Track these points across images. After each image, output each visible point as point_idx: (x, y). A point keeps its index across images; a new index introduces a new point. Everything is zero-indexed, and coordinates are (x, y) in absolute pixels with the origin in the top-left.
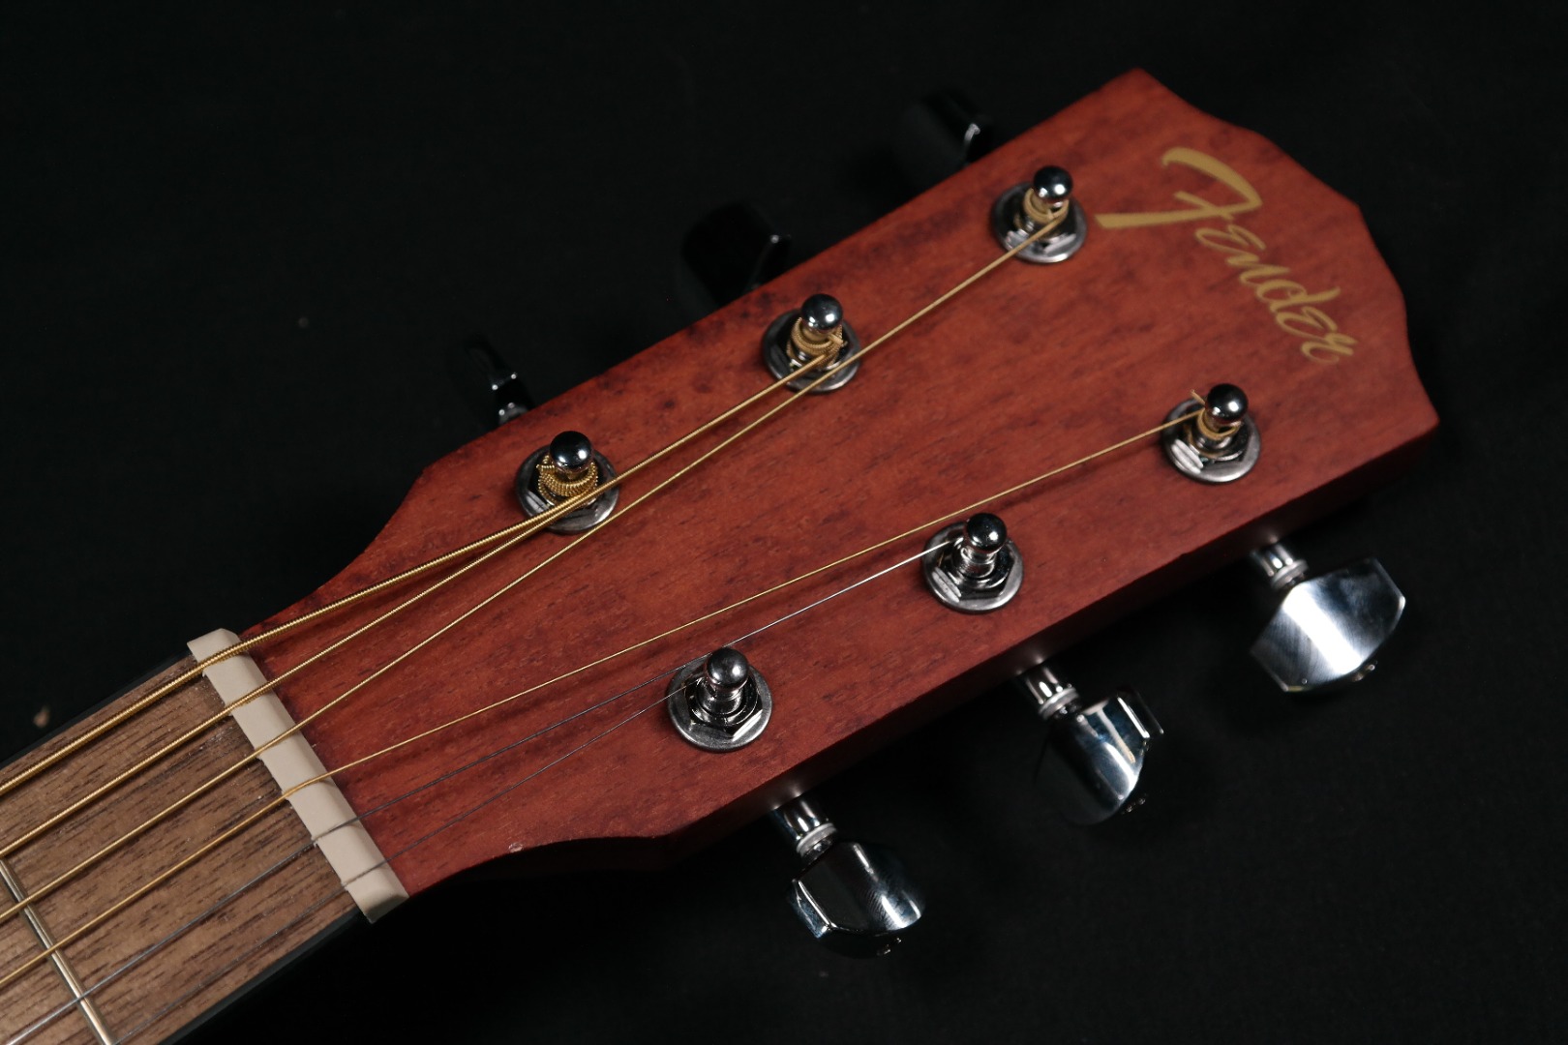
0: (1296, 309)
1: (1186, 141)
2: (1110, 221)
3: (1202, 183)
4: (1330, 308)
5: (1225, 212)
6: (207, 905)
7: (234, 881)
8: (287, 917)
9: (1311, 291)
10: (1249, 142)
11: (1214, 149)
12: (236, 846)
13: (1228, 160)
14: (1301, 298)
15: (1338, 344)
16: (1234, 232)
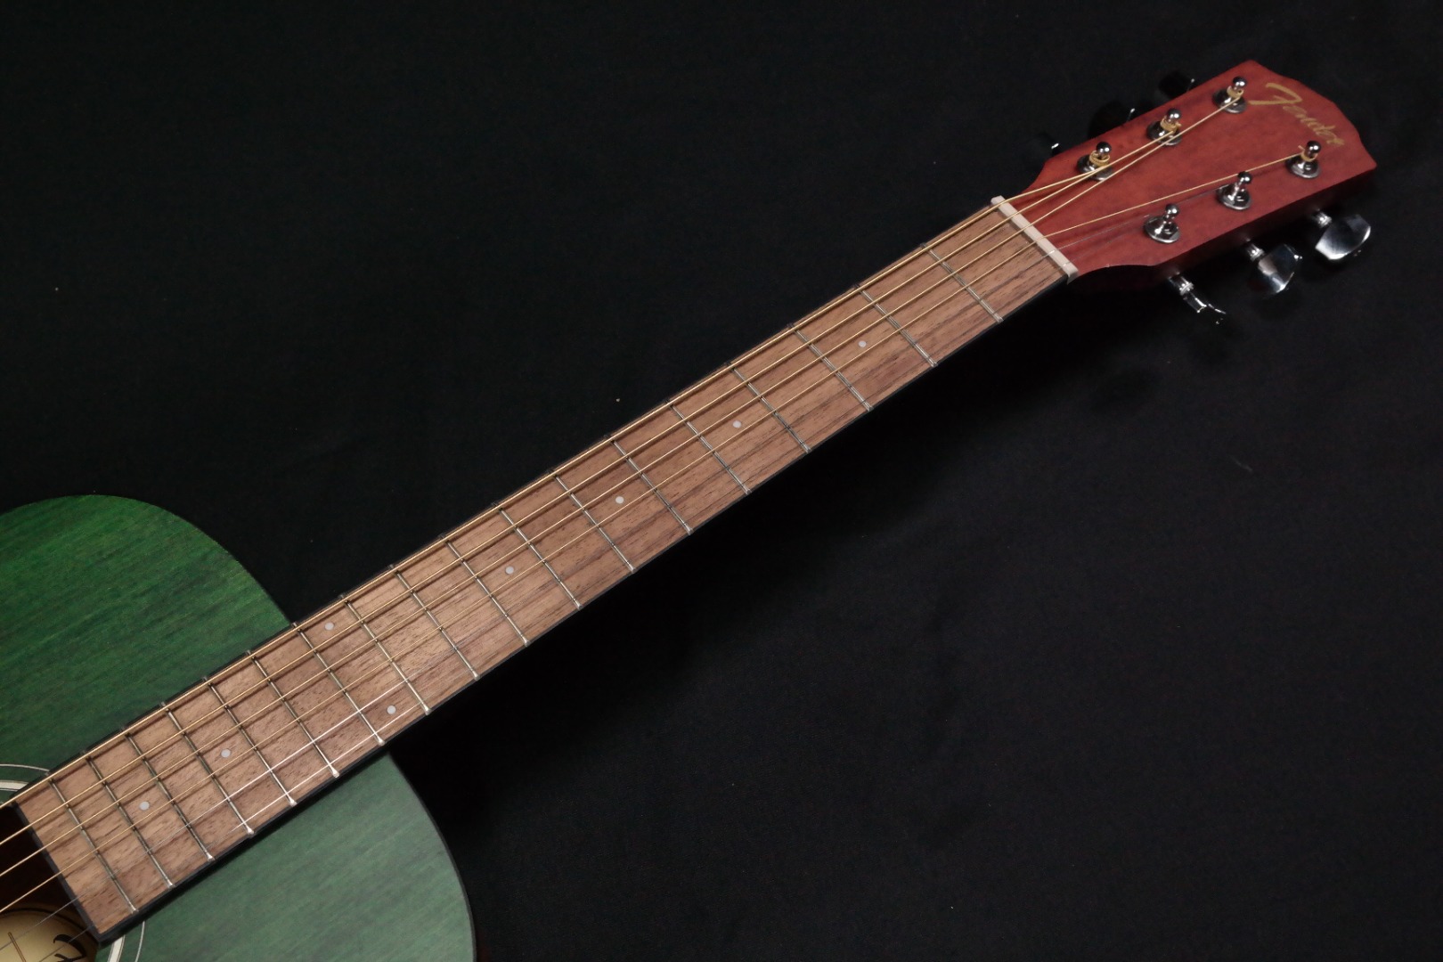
0: (1322, 131)
1: (1272, 81)
2: (1254, 103)
3: (1281, 94)
4: (1334, 131)
5: (1292, 102)
6: (1016, 274)
7: (1022, 267)
8: (1041, 279)
9: (1325, 126)
10: (1294, 83)
11: (1282, 83)
12: (1022, 256)
13: (1288, 87)
14: (1323, 128)
15: (1338, 142)
16: (1296, 108)
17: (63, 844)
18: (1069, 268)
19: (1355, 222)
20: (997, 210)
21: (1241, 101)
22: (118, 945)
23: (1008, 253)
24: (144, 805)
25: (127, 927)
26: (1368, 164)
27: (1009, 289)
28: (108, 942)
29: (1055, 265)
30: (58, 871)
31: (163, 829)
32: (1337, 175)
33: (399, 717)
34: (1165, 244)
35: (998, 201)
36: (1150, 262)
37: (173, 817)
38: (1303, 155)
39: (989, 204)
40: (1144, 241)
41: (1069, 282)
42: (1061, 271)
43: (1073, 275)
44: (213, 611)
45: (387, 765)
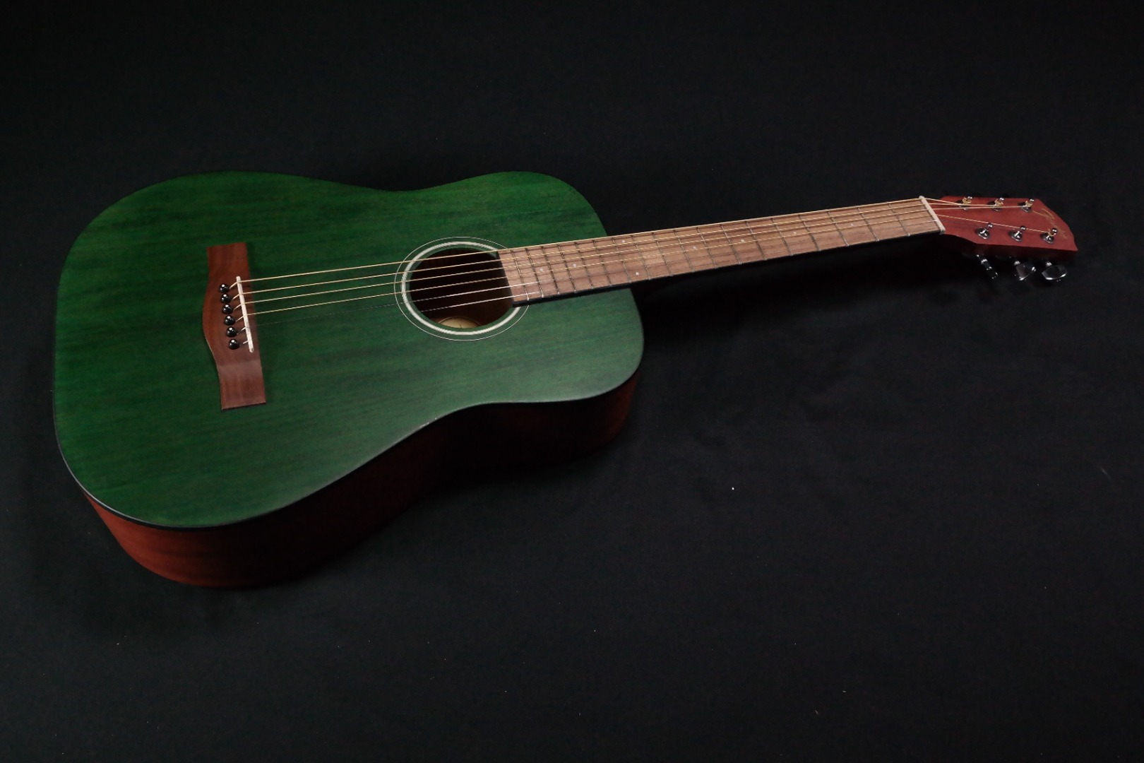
2: (1035, 211)
4: (1064, 233)
5: (1050, 218)
6: (920, 223)
7: (923, 222)
8: (928, 227)
12: (925, 218)
14: (1060, 230)
15: (1065, 237)
16: (1051, 220)
17: (510, 271)
18: (942, 228)
19: (1060, 268)
20: (920, 200)
21: (1030, 208)
22: (517, 309)
23: (920, 215)
24: (541, 270)
25: (523, 304)
26: (1074, 248)
27: (916, 227)
28: (515, 305)
29: (937, 225)
30: (508, 285)
31: (546, 279)
32: (1059, 246)
33: (639, 276)
34: (983, 238)
35: (922, 197)
36: (975, 242)
37: (550, 276)
38: (1049, 233)
39: (918, 197)
40: (974, 234)
41: (940, 234)
42: (939, 228)
43: (943, 231)
44: (583, 225)
45: (628, 291)
